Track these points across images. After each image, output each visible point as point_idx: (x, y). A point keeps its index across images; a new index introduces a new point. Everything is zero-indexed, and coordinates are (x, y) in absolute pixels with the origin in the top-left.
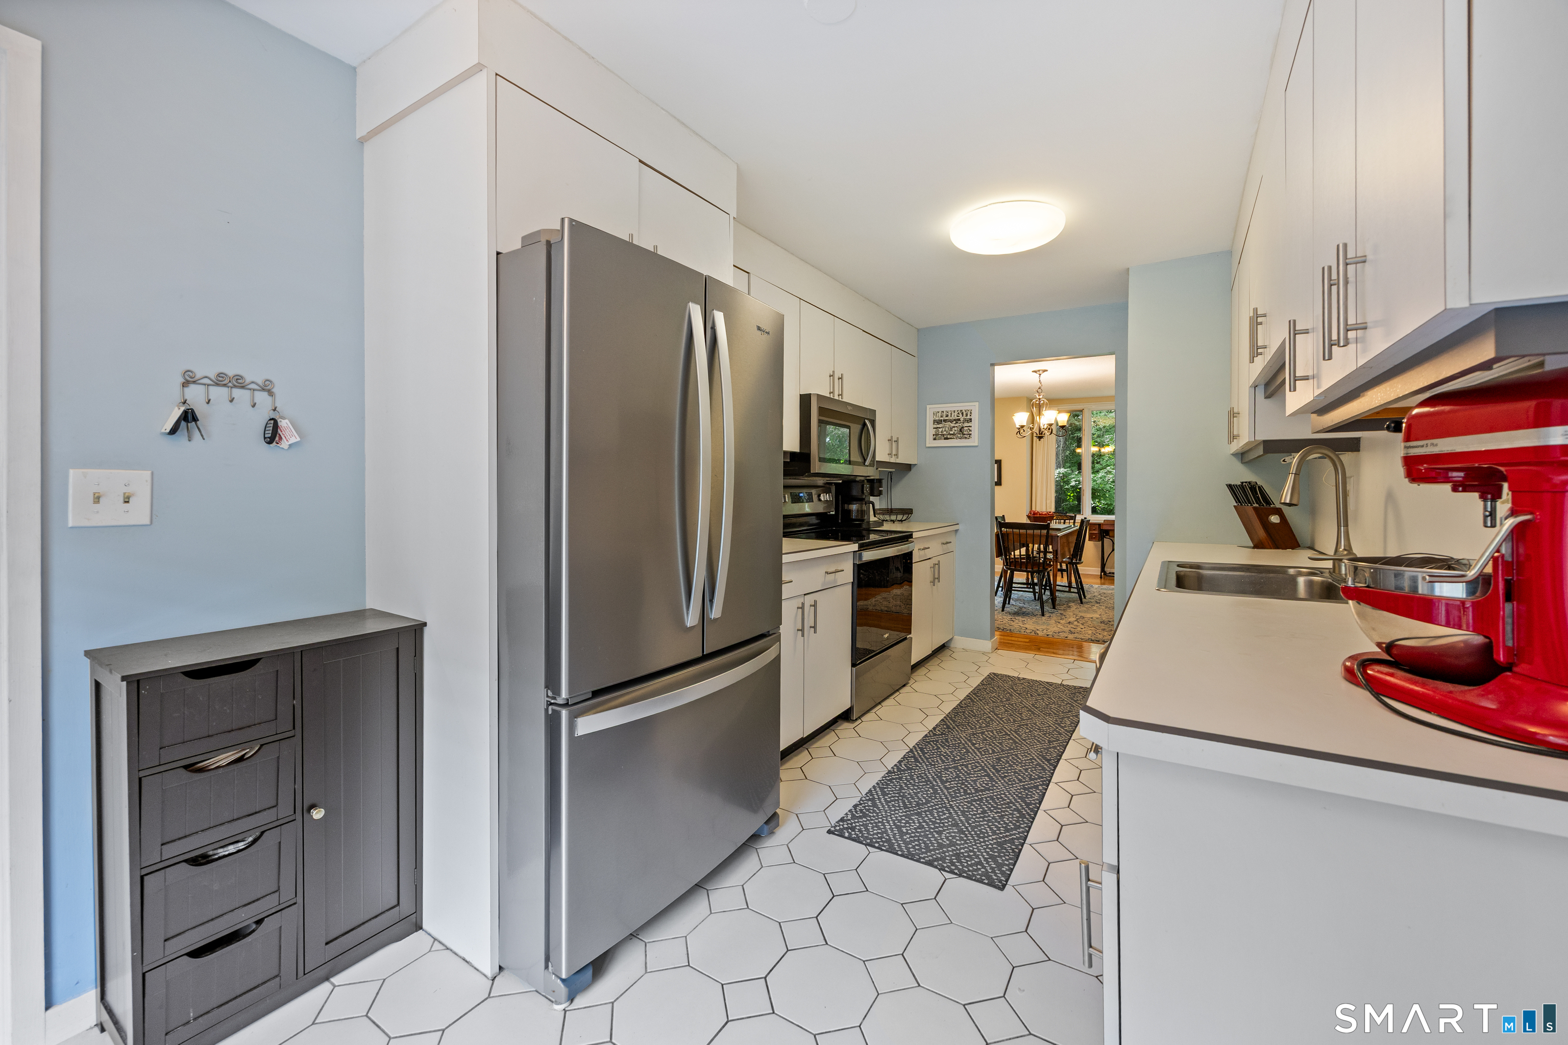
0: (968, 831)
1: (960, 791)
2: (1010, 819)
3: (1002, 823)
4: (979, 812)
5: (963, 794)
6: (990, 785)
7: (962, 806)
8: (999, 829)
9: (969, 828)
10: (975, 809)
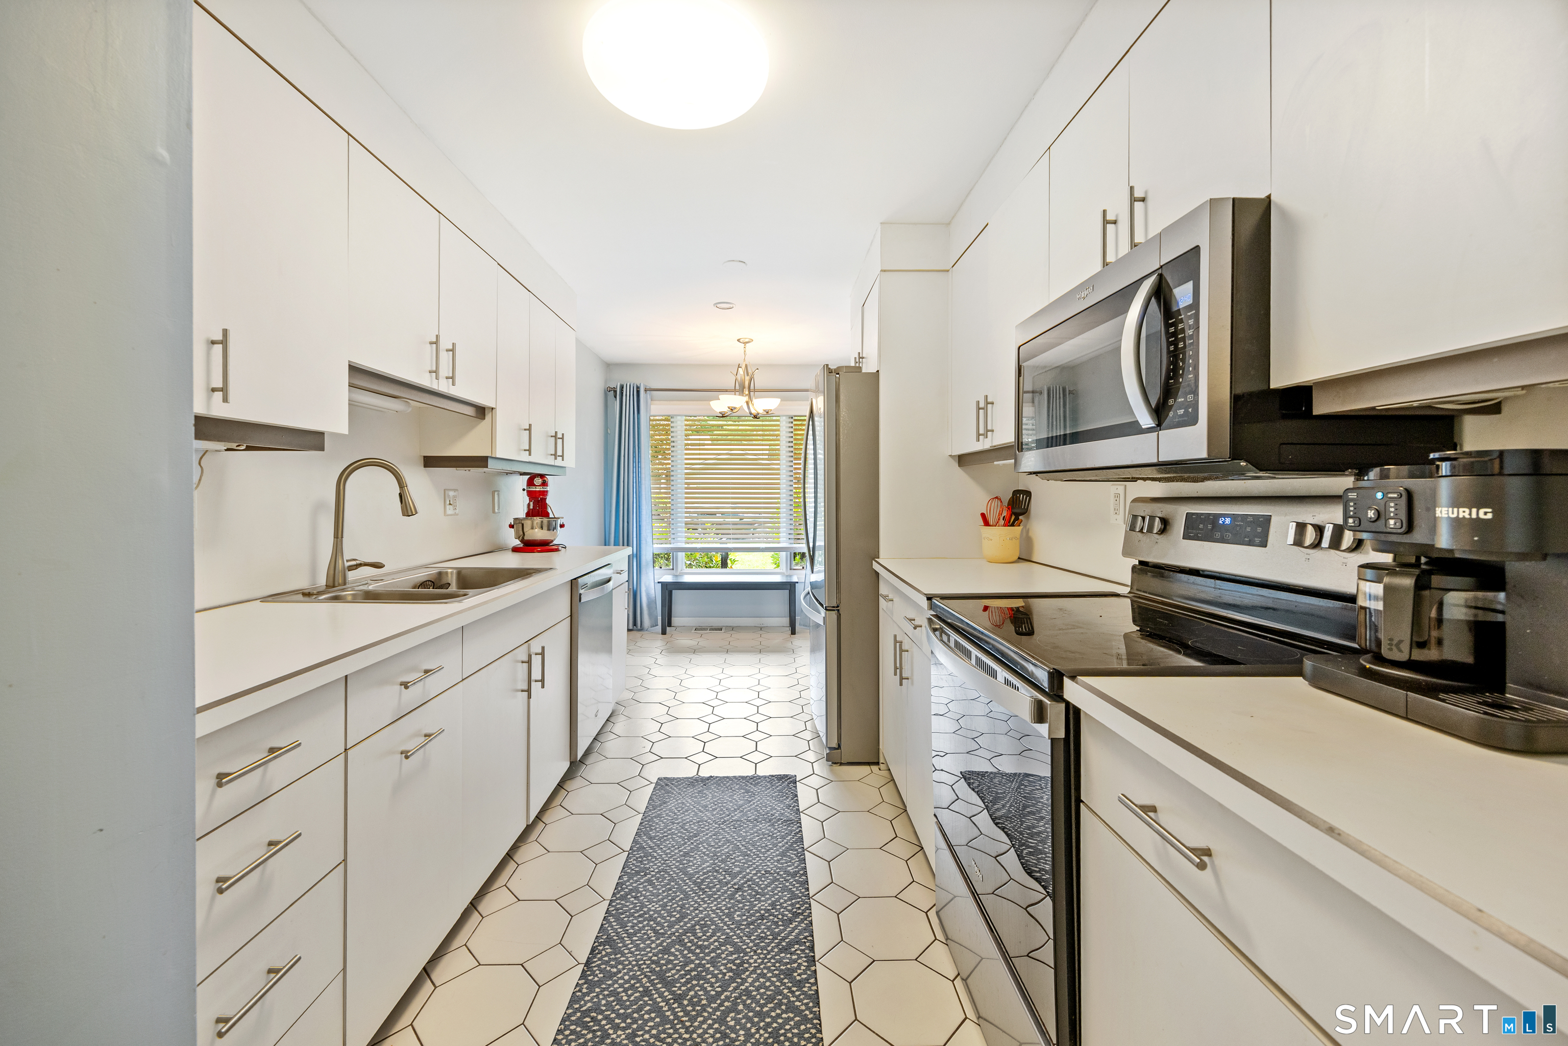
0: (692, 805)
1: (715, 842)
2: (657, 826)
3: (665, 821)
4: (688, 825)
5: (710, 840)
6: (685, 862)
7: (706, 826)
8: (667, 815)
9: (692, 807)
10: (693, 826)
